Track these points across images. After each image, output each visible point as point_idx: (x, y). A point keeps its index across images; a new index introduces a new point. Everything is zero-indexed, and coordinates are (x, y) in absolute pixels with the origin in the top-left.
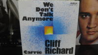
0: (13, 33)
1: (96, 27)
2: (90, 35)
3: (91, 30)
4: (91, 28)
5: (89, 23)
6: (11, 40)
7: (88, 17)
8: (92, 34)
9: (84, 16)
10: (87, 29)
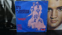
0: (7, 21)
1: (56, 18)
2: (53, 23)
3: (53, 20)
4: (53, 18)
8: (54, 23)
10: (50, 19)
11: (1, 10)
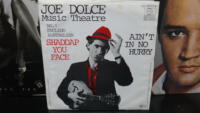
1: (197, 57)
2: (186, 73)
3: (187, 63)
5: (185, 49)
6: (21, 84)
7: (181, 34)
9: (174, 34)
11: (3, 33)
